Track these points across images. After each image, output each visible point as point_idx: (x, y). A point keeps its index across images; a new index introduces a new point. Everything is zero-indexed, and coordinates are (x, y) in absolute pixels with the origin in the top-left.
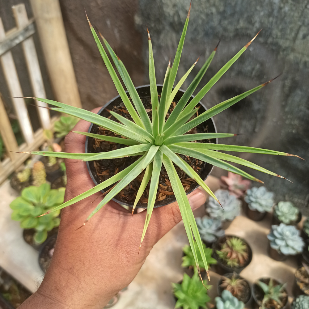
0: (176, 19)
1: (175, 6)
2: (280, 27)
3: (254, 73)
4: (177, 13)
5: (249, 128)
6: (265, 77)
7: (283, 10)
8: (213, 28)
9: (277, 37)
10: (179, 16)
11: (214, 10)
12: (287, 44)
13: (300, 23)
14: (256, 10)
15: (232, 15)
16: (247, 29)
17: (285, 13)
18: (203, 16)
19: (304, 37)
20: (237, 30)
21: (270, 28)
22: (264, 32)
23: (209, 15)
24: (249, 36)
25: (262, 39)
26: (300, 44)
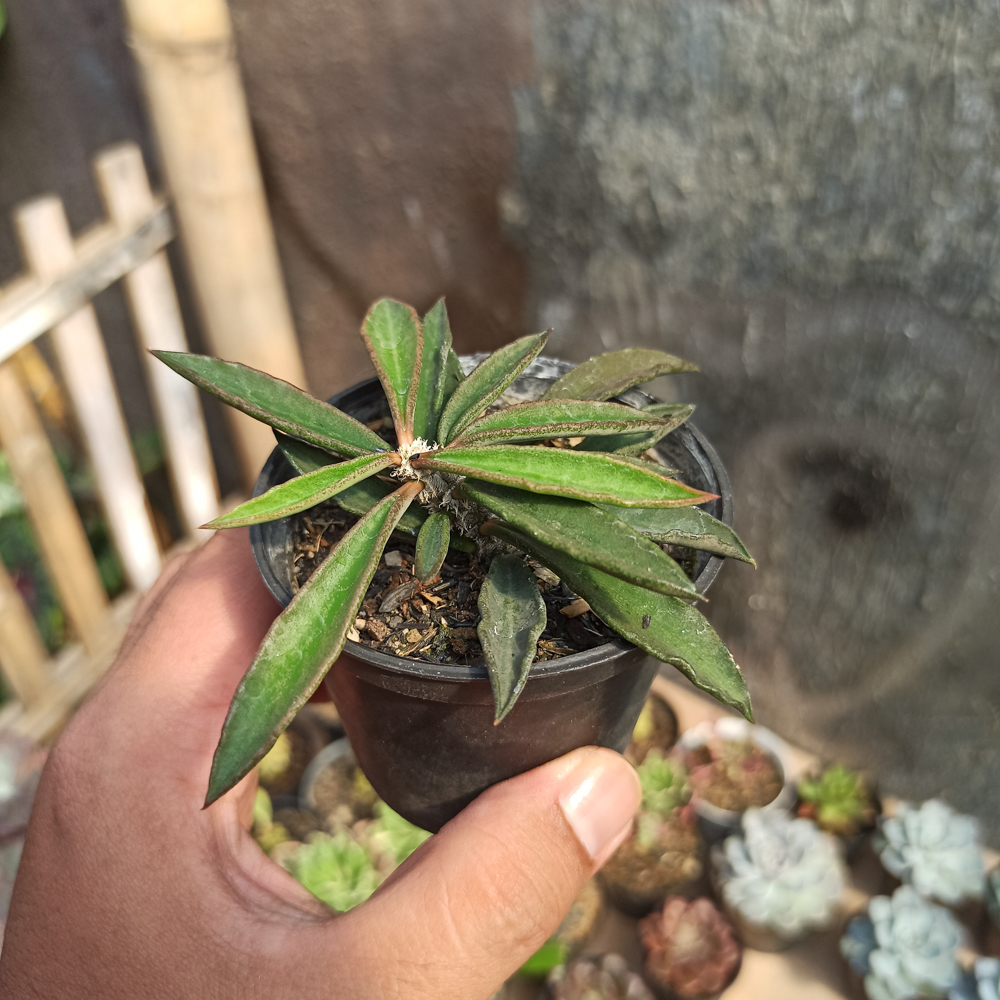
0: (643, 214)
1: (639, 171)
3: (918, 410)
4: (647, 195)
5: (902, 589)
6: (959, 429)
8: (774, 253)
10: (653, 207)
11: (777, 194)
14: (931, 204)
15: (846, 212)
16: (895, 263)
18: (739, 213)
20: (859, 265)
21: (978, 268)
22: (957, 279)
23: (762, 210)
24: (902, 288)
25: (949, 303)
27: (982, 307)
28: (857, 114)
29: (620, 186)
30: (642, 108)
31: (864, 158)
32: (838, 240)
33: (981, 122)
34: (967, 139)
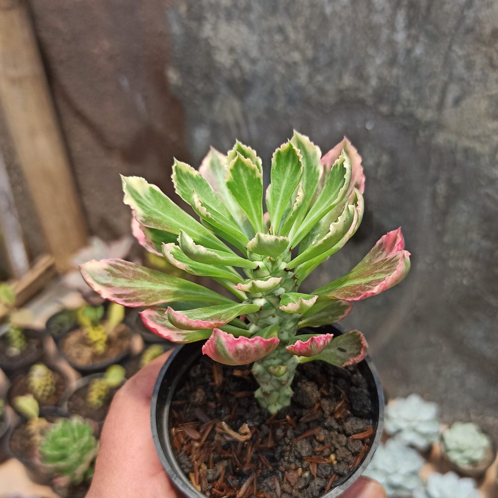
0: (237, 74)
1: (232, 50)
2: (412, 85)
4: (236, 63)
7: (413, 55)
9: (409, 105)
10: (241, 69)
11: (296, 56)
12: (429, 115)
13: (445, 78)
14: (367, 55)
15: (330, 64)
16: (357, 89)
17: (418, 61)
18: (281, 69)
19: (457, 101)
20: (340, 91)
21: (395, 88)
22: (386, 95)
23: (291, 66)
24: (362, 103)
25: (384, 109)
26: (450, 115)
27: (399, 109)
29: (223, 59)
30: (229, 17)
31: (334, 34)
32: (328, 79)
33: (383, 9)
34: (378, 19)
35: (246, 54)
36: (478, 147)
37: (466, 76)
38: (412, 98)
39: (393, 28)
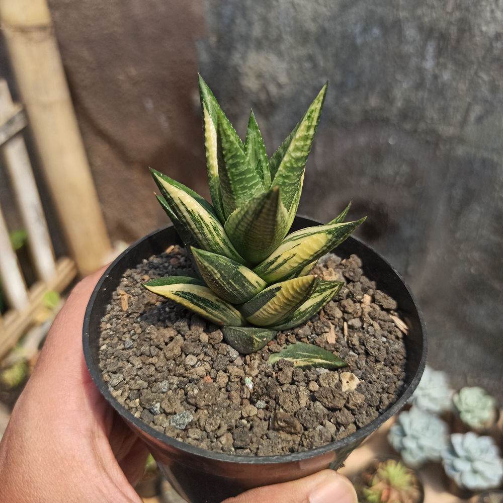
0: (263, 97)
1: (259, 76)
2: (437, 106)
3: (398, 178)
4: (264, 88)
5: (398, 266)
7: (439, 80)
9: (432, 122)
10: (268, 93)
12: (451, 131)
13: (468, 100)
14: (395, 80)
15: (357, 87)
16: (382, 110)
17: (444, 84)
19: (479, 119)
20: (366, 112)
21: (419, 108)
22: (410, 114)
24: (386, 121)
25: (408, 126)
26: (471, 130)
27: (422, 126)
28: (359, 41)
29: (251, 83)
30: (259, 45)
31: (364, 62)
32: (355, 101)
33: (414, 41)
34: (408, 49)
35: (274, 79)
36: (496, 158)
37: (489, 99)
38: (435, 116)
39: (423, 57)
